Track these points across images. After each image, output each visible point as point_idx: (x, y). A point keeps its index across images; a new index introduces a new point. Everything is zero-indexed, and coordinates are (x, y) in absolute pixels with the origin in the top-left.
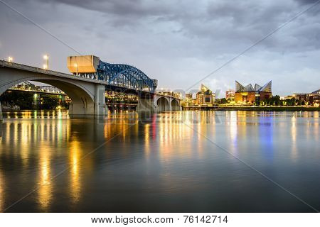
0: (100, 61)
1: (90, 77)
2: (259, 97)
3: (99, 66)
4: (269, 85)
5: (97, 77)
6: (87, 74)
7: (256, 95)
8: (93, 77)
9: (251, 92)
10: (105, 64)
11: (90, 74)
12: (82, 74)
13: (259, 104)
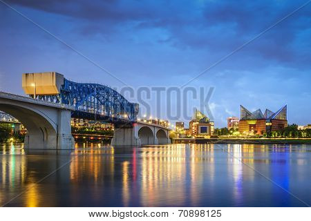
0: (65, 80)
1: (52, 100)
2: (271, 126)
3: (63, 86)
4: (284, 110)
5: (60, 100)
6: (48, 96)
7: (267, 124)
8: (55, 101)
9: (260, 119)
10: (72, 84)
11: (52, 96)
12: (42, 96)
13: (271, 135)
